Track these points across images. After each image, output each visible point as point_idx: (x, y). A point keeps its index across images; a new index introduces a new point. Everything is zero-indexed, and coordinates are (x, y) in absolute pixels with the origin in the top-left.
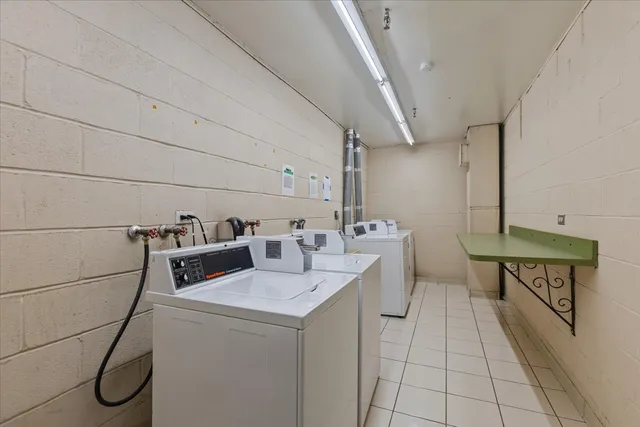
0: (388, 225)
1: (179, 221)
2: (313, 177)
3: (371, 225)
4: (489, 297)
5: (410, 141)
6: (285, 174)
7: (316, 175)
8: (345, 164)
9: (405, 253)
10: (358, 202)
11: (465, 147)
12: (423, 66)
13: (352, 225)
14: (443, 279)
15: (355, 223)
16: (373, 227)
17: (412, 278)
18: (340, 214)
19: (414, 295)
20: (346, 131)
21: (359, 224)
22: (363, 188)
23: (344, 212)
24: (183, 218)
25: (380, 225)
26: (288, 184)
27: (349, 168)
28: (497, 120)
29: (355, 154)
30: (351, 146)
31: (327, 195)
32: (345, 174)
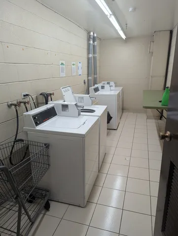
0: (110, 86)
1: (23, 97)
2: (73, 65)
3: (102, 86)
4: (155, 119)
5: (124, 37)
6: (61, 66)
7: (75, 63)
8: (89, 53)
9: (118, 100)
10: (95, 73)
11: (152, 43)
12: (131, 9)
13: (93, 87)
14: (136, 111)
15: (94, 85)
16: (103, 87)
17: (121, 110)
18: (86, 81)
19: (122, 119)
20: (89, 33)
21: (96, 86)
22: (98, 65)
23: (88, 80)
24: (24, 96)
25: (107, 86)
26: (62, 71)
27: (91, 55)
28: (169, 28)
29: (94, 46)
30: (91, 42)
31: (80, 72)
32: (88, 59)
